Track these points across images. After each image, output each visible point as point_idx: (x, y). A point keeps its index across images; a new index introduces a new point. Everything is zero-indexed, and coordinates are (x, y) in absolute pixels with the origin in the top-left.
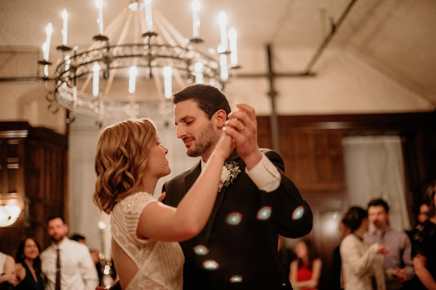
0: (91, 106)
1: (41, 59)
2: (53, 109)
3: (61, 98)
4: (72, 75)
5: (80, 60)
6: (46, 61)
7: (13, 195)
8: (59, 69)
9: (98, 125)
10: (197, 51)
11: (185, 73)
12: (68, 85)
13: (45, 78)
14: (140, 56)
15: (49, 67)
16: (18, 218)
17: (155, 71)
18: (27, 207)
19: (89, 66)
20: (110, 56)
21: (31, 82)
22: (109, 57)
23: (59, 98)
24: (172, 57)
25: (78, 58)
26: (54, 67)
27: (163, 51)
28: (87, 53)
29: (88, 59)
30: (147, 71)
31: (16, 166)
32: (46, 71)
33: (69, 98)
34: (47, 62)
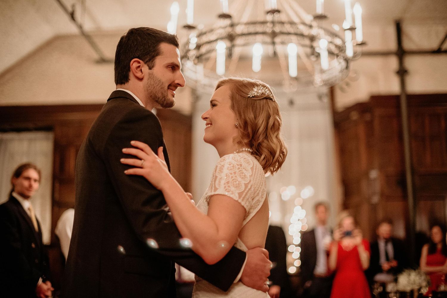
4: (198, 54)
5: (205, 39)
10: (321, 28)
11: (309, 50)
14: (264, 33)
17: (279, 48)
19: (213, 44)
22: (233, 35)
24: (296, 34)
25: (202, 36)
27: (288, 28)
28: (211, 31)
29: (212, 37)
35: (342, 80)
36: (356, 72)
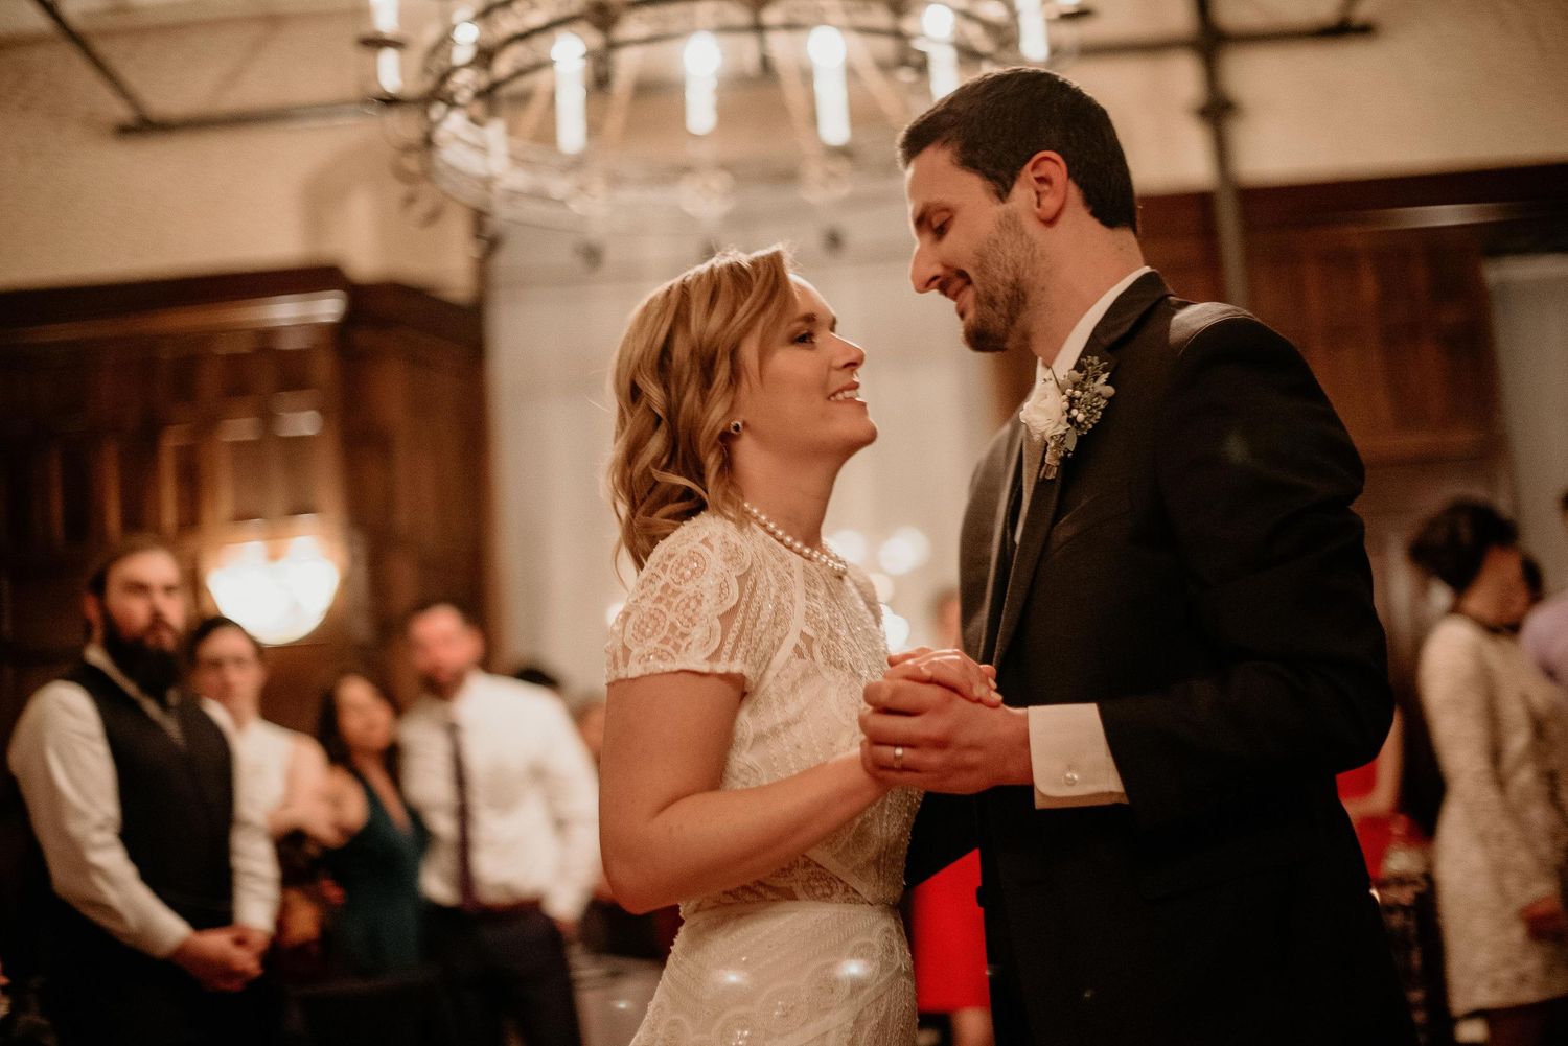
0: (559, 186)
1: (365, 31)
2: (422, 208)
3: (452, 168)
4: (483, 80)
5: (507, 24)
6: (384, 36)
11: (886, 47)
12: (474, 120)
13: (387, 98)
15: (397, 55)
16: (329, 611)
17: (780, 45)
19: (539, 42)
22: (609, 3)
23: (440, 165)
25: (497, 16)
26: (416, 56)
29: (535, 19)
31: (303, 422)
32: (391, 73)
33: (472, 163)
34: (389, 36)
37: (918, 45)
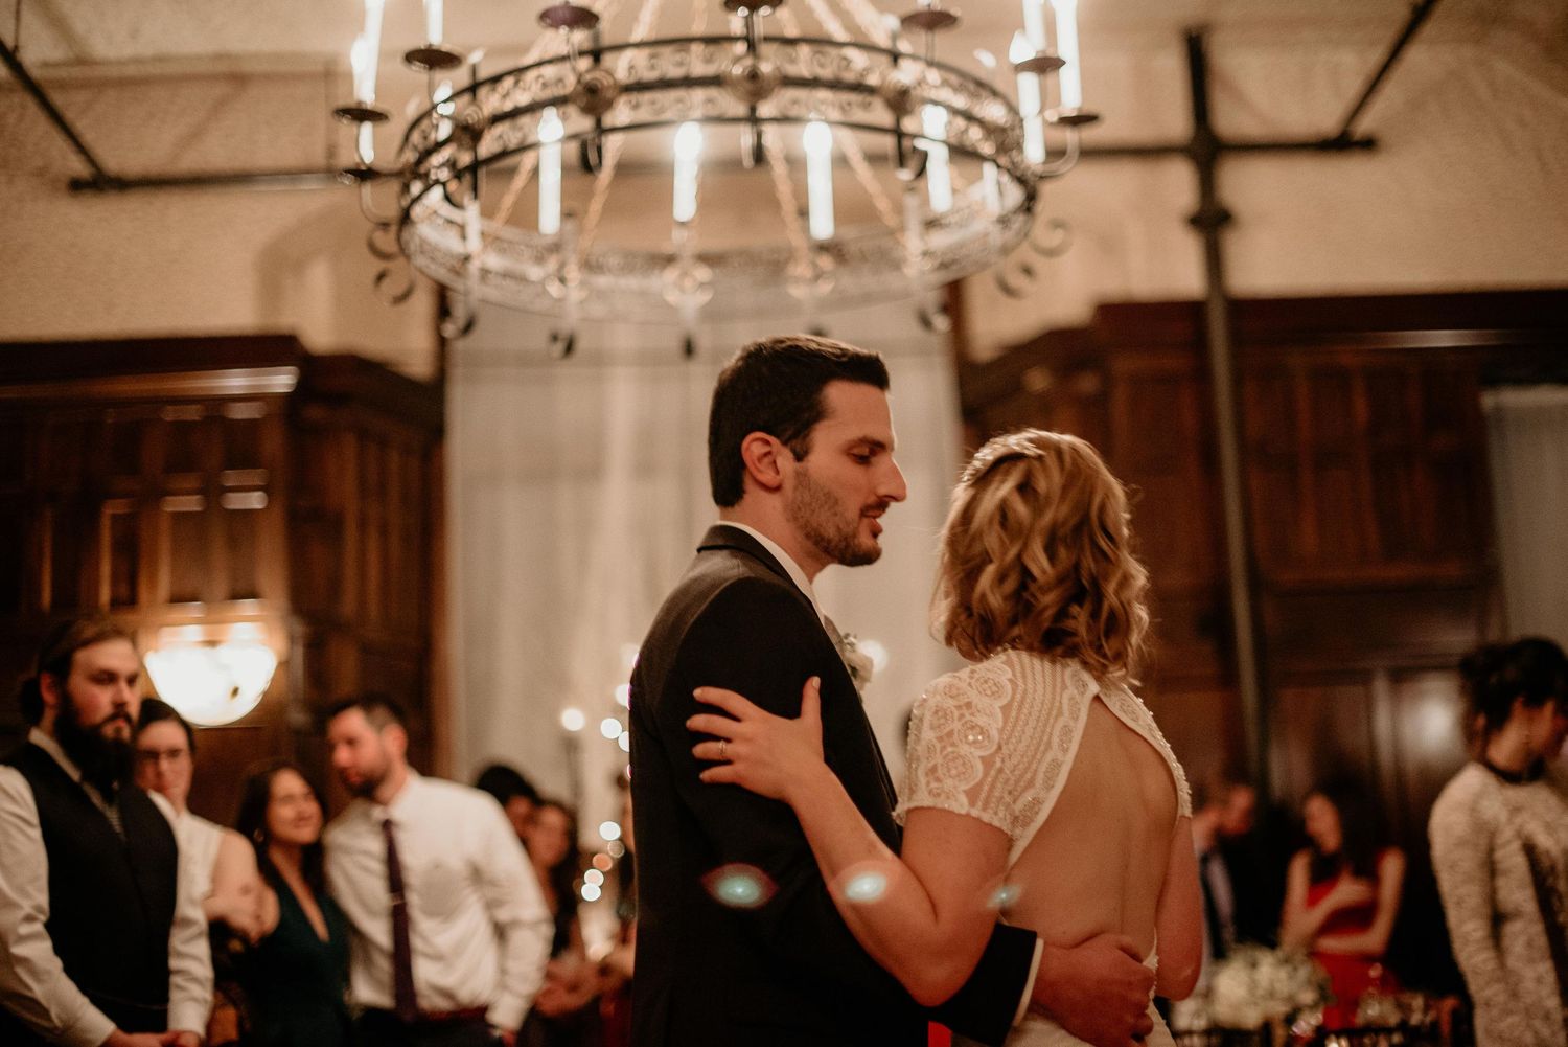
0: (535, 273)
1: (342, 102)
2: (391, 287)
3: (423, 241)
4: (465, 159)
5: (491, 102)
6: (364, 106)
7: (248, 607)
8: (416, 137)
9: (560, 347)
10: (931, 63)
11: (887, 143)
12: (448, 198)
13: (363, 168)
14: (716, 81)
15: (374, 127)
16: (266, 694)
17: (772, 136)
18: (299, 652)
19: (525, 120)
20: (606, 83)
21: (305, 187)
22: (602, 84)
23: (413, 247)
24: (835, 85)
25: (483, 92)
26: (395, 128)
27: (803, 62)
28: (518, 72)
29: (522, 98)
30: (745, 138)
31: (255, 501)
32: (367, 144)
33: (450, 242)
34: (369, 107)
35: (1005, 250)
36: (1057, 224)
37: (921, 144)
